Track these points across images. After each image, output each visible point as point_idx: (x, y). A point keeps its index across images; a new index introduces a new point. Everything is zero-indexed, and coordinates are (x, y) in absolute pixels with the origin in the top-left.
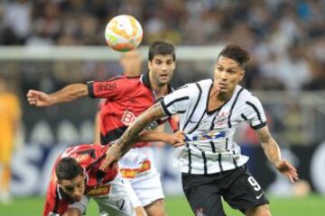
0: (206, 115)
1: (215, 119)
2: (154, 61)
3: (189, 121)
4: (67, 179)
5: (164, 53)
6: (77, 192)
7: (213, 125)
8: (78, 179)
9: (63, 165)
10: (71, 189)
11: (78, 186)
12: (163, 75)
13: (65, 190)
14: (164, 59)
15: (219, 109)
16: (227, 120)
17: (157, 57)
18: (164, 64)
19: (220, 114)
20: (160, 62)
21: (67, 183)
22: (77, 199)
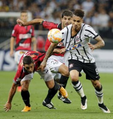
0: (71, 39)
1: (75, 39)
2: (63, 18)
3: (66, 43)
4: (27, 64)
5: (67, 15)
6: (31, 69)
7: (75, 42)
8: (32, 65)
9: (26, 58)
10: (28, 68)
11: (31, 67)
12: (66, 24)
13: (26, 69)
14: (68, 18)
15: (76, 35)
16: (79, 39)
17: (65, 17)
18: (67, 20)
19: (77, 37)
20: (66, 19)
21: (27, 65)
22: (31, 72)
